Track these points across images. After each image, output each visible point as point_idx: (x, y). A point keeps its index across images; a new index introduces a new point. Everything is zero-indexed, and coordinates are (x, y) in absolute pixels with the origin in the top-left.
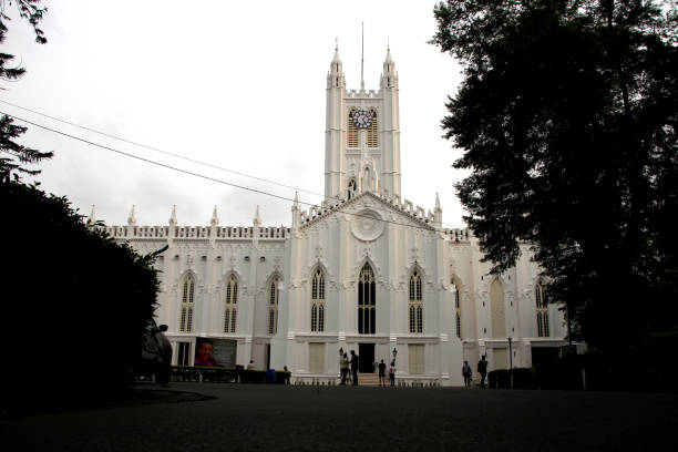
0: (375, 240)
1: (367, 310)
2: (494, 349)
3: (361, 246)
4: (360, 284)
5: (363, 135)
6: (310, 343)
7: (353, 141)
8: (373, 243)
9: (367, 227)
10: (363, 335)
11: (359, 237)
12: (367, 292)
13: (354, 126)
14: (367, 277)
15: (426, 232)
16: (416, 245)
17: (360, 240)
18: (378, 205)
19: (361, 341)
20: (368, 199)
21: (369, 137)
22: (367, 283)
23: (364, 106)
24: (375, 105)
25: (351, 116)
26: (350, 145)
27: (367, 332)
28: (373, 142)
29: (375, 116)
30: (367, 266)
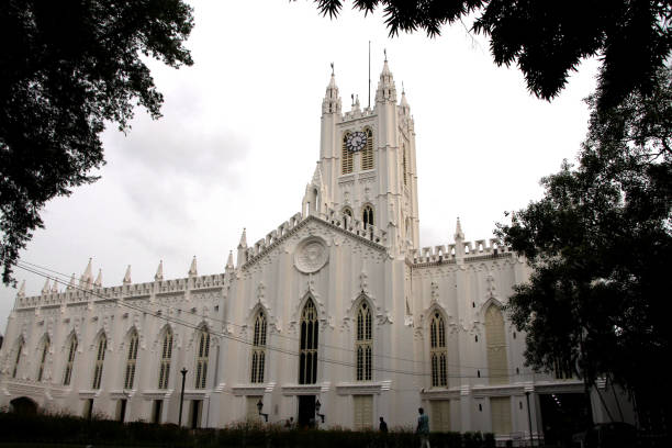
0: (318, 271)
1: (309, 355)
2: (491, 398)
3: (303, 280)
4: (303, 325)
5: (358, 159)
6: (249, 397)
7: (347, 167)
8: (317, 275)
9: (312, 257)
10: (305, 386)
11: (302, 270)
12: (310, 334)
13: (349, 151)
14: (311, 316)
15: (377, 254)
16: (364, 271)
17: (303, 273)
18: (324, 229)
19: (300, 393)
20: (313, 225)
21: (364, 159)
22: (311, 322)
23: (358, 127)
24: (369, 123)
25: (345, 140)
26: (344, 172)
27: (309, 382)
28: (368, 164)
29: (370, 135)
30: (310, 303)
